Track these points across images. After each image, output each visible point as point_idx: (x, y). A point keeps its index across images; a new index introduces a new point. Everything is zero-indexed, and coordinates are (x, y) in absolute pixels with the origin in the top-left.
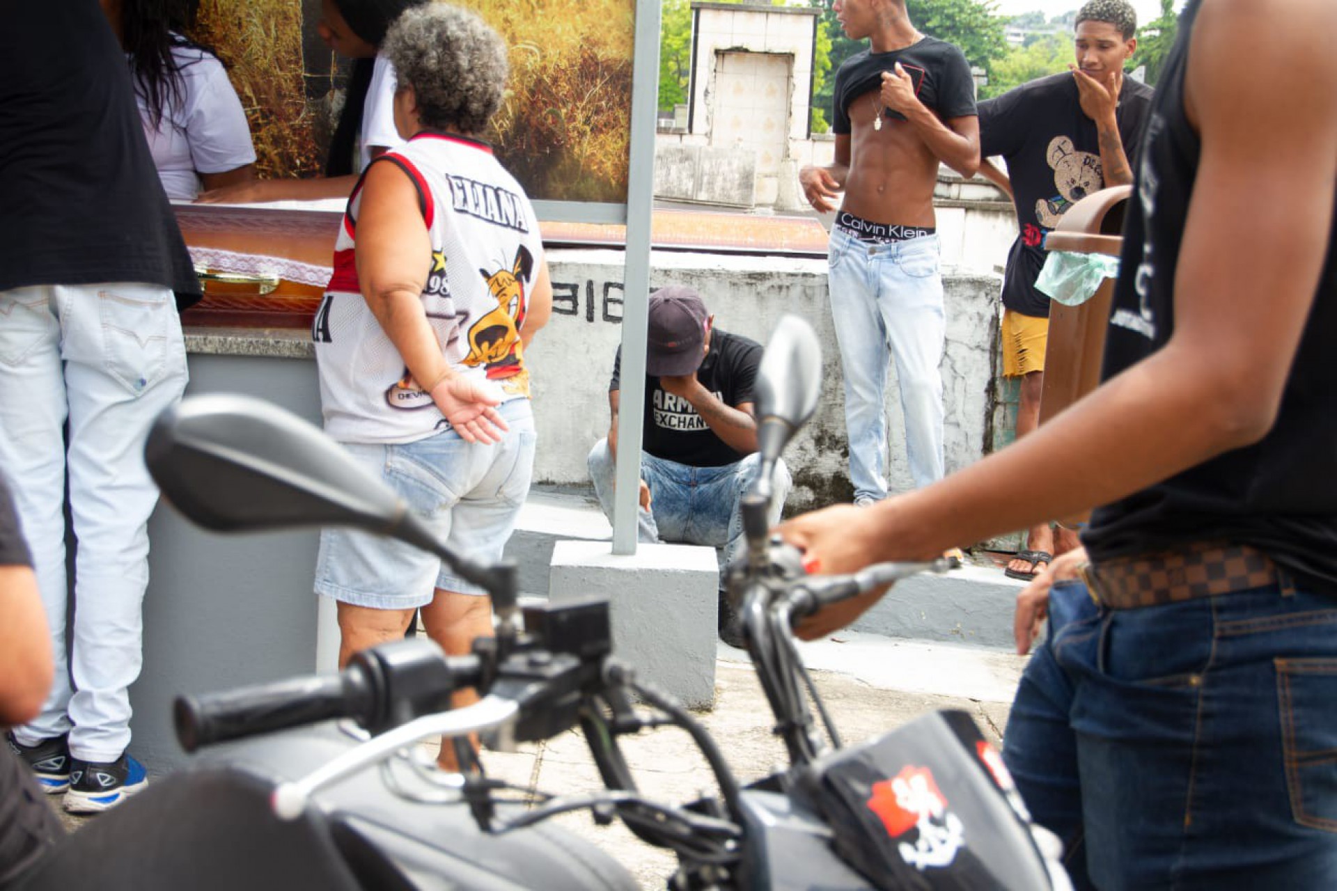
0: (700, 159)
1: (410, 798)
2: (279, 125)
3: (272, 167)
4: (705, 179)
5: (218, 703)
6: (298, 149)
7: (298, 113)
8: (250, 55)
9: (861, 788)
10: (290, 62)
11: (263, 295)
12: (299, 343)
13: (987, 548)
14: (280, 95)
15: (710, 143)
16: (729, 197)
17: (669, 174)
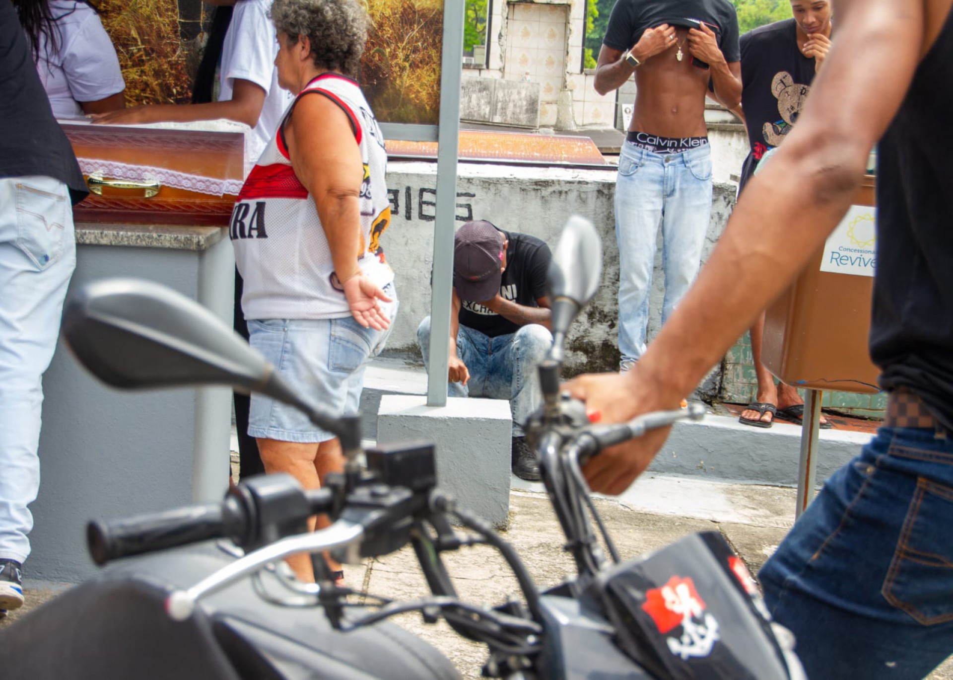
0: (495, 90)
1: (276, 603)
2: (159, 60)
3: (154, 95)
4: (499, 105)
5: (122, 527)
6: (174, 80)
7: (174, 51)
8: (136, 4)
9: (637, 594)
10: (167, 10)
11: (147, 198)
12: (177, 237)
13: (725, 401)
14: (160, 37)
15: (503, 77)
16: (518, 120)
17: (470, 101)
